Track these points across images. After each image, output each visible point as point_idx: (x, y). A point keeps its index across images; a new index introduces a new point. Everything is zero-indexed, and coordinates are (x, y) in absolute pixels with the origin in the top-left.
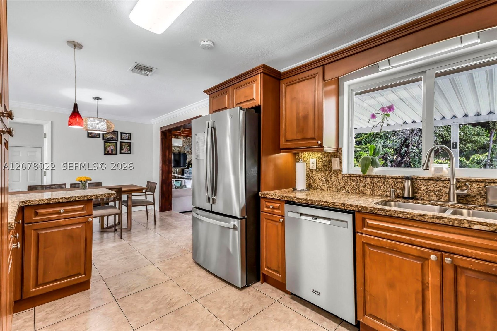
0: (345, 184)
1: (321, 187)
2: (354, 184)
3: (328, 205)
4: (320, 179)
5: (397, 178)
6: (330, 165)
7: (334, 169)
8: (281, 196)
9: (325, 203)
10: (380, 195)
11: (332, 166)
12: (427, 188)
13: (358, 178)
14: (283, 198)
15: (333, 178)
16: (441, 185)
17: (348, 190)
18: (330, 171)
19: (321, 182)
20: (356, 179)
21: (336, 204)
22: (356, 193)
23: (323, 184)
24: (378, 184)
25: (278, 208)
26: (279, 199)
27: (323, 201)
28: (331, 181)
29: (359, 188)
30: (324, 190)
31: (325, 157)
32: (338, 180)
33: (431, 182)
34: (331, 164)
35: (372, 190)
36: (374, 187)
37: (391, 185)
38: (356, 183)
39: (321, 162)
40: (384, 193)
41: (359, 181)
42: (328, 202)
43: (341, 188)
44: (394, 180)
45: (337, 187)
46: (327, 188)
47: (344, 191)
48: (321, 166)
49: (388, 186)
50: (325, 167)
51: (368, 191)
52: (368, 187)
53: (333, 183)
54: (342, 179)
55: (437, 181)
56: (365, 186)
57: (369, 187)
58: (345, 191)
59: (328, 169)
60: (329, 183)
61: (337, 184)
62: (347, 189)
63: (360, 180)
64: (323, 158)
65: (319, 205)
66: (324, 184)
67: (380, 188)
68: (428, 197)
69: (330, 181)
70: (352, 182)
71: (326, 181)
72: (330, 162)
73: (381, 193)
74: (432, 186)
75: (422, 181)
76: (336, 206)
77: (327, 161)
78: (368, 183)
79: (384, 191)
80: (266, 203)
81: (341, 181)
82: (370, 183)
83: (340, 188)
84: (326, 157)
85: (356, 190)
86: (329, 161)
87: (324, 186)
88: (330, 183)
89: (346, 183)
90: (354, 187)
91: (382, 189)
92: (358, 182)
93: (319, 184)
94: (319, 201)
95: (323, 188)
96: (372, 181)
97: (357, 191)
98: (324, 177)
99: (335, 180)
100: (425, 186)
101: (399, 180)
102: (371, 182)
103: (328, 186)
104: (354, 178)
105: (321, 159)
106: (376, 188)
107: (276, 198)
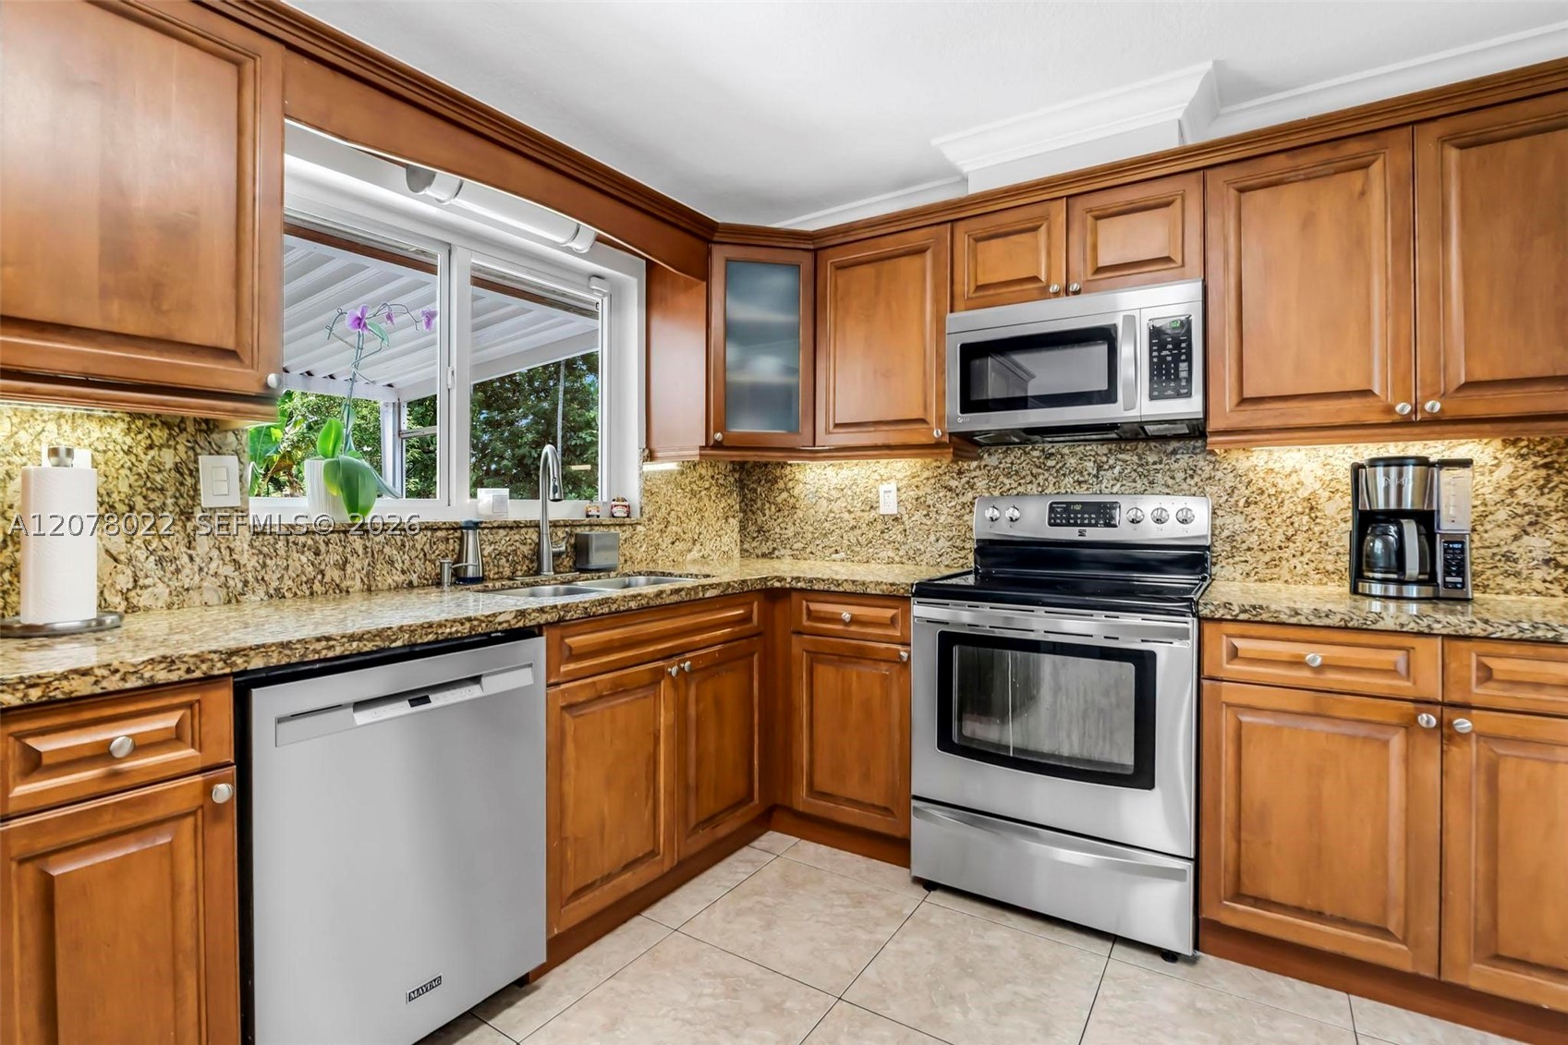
0: (264, 566)
1: (127, 599)
2: (304, 559)
3: (472, 628)
4: (122, 558)
5: (436, 530)
6: (182, 484)
7: (206, 500)
8: (215, 657)
9: (462, 624)
10: (393, 585)
11: (196, 490)
12: (495, 549)
13: (317, 537)
14: (234, 664)
15: (203, 545)
16: (517, 537)
17: (277, 590)
18: (186, 515)
19: (129, 572)
20: (310, 542)
21: (500, 619)
22: (312, 594)
23: (141, 582)
24: (387, 550)
25: (175, 738)
26: (198, 674)
27: (454, 621)
28: (191, 559)
29: (322, 573)
30: (147, 609)
31: (151, 447)
32: (231, 550)
33: (502, 532)
34: (189, 481)
35: (368, 575)
36: (373, 564)
37: (422, 549)
38: (312, 557)
39: (124, 472)
40: (403, 577)
41: (323, 547)
42: (476, 619)
43: (246, 583)
44: (429, 533)
45: (226, 585)
46: (165, 597)
47: (261, 593)
48: (125, 489)
49: (413, 554)
50: (152, 496)
51: (353, 579)
52: (356, 564)
53: (201, 569)
54: (251, 546)
55: (511, 528)
56: (346, 561)
57: (358, 566)
58: (267, 593)
59: (176, 504)
60: (178, 571)
61: (228, 570)
62: (275, 584)
63: (327, 544)
64: (139, 450)
65: (441, 638)
66: (148, 581)
67: (391, 562)
68: (496, 570)
69: (185, 559)
70: (295, 555)
71: (160, 561)
72: (187, 472)
73: (396, 578)
74: (503, 542)
75: (486, 531)
76: (500, 623)
77: (167, 467)
78: (354, 552)
79: (403, 572)
80: (31, 742)
81: (246, 555)
82: (361, 551)
83: (240, 585)
84: (160, 447)
85: (310, 582)
86: (177, 468)
87: (146, 587)
88: (186, 571)
89: (268, 561)
90: (303, 573)
91: (397, 566)
92: (317, 554)
93: (113, 585)
94: (440, 625)
95: (143, 599)
96: (368, 544)
97: (317, 586)
98: (147, 543)
99: (215, 553)
100: (490, 545)
101: (439, 534)
102: (365, 547)
103: (174, 583)
104: (302, 539)
105: (128, 452)
106: (379, 566)
107: (174, 677)
